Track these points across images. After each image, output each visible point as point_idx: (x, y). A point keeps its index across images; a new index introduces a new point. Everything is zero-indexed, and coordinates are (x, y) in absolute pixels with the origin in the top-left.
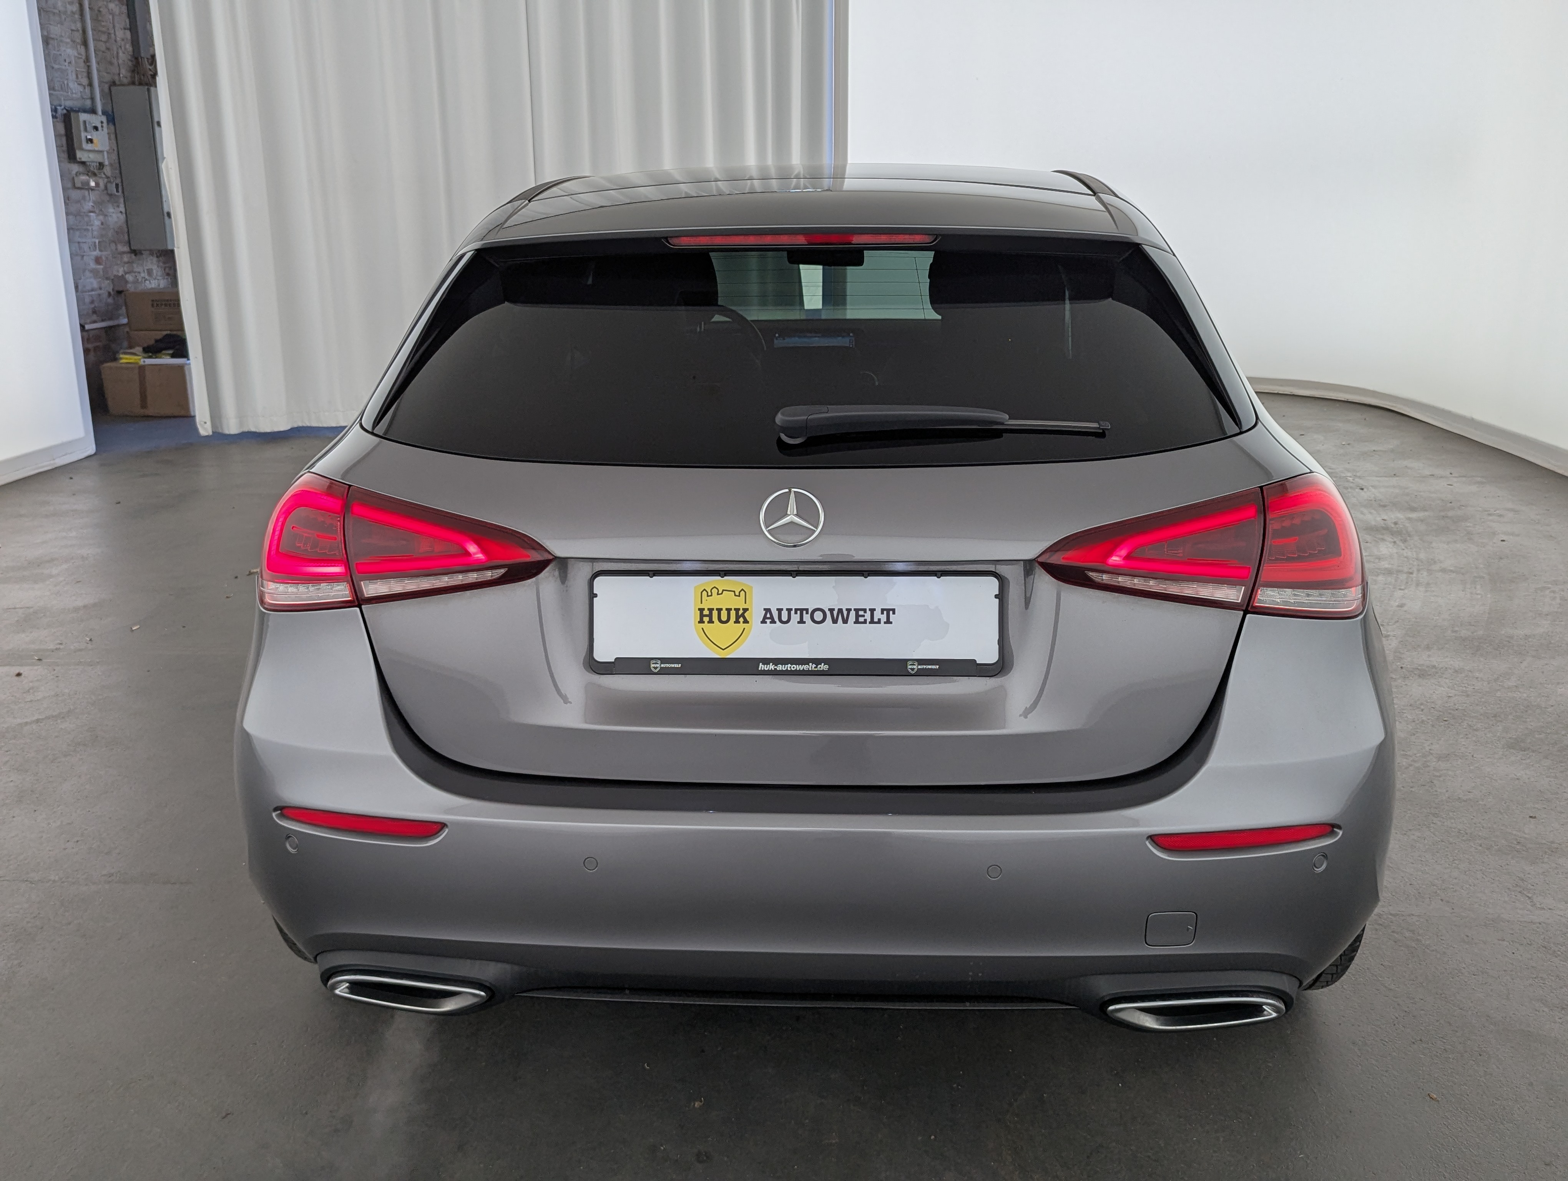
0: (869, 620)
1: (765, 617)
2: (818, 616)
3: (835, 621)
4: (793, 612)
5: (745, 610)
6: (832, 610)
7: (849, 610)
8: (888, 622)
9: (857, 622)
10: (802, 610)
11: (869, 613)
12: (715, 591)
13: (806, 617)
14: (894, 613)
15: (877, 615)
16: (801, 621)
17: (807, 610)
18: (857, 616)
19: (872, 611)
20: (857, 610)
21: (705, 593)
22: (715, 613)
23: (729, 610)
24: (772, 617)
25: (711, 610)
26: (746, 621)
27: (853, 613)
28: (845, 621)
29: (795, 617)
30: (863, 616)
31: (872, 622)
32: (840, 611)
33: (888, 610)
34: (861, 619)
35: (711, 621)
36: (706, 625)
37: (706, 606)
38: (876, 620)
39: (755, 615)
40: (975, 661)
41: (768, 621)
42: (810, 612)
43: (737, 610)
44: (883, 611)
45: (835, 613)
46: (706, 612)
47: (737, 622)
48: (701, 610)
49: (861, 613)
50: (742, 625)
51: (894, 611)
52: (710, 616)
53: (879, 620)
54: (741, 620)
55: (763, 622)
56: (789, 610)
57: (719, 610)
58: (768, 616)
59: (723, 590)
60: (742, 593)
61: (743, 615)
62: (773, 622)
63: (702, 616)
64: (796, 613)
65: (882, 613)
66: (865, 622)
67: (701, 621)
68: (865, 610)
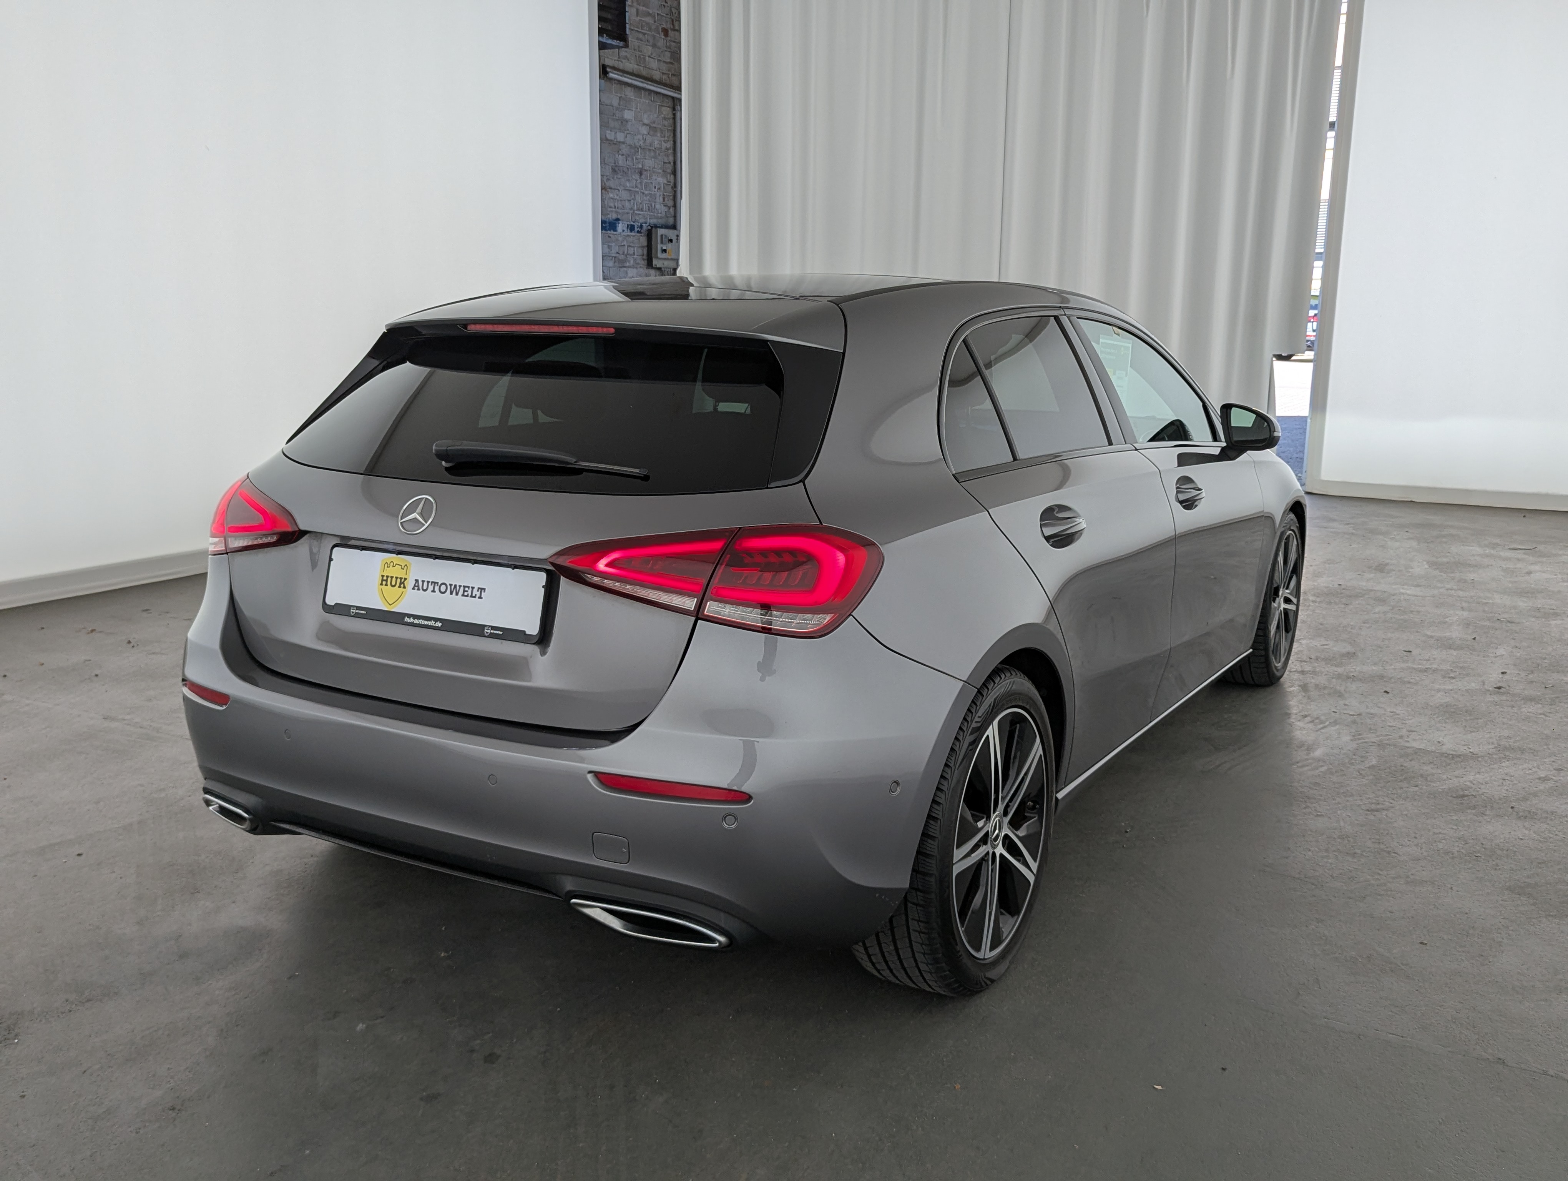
0: (470, 595)
1: (415, 586)
2: (443, 588)
3: (451, 593)
4: (430, 584)
5: (405, 579)
6: (451, 585)
7: (460, 586)
8: (480, 597)
9: (463, 595)
10: (435, 583)
11: (471, 589)
12: (392, 564)
13: (437, 588)
14: (484, 592)
15: (475, 592)
16: (433, 591)
17: (437, 583)
18: (464, 591)
19: (473, 588)
20: (465, 587)
21: (386, 565)
22: (389, 579)
23: (397, 578)
24: (418, 586)
25: (387, 577)
26: (404, 587)
27: (462, 588)
28: (457, 594)
29: (431, 588)
30: (467, 591)
31: (471, 596)
32: (455, 586)
33: (482, 589)
34: (466, 594)
35: (386, 585)
36: (383, 587)
37: (385, 574)
38: (474, 595)
39: (410, 583)
40: (524, 632)
41: (416, 588)
42: (439, 584)
43: (401, 578)
44: (479, 588)
45: (453, 587)
46: (385, 578)
47: (400, 587)
48: (383, 576)
49: (466, 589)
50: (402, 589)
51: (484, 589)
52: (386, 581)
53: (476, 595)
54: (402, 586)
55: (413, 589)
56: (428, 582)
57: (392, 577)
58: (417, 585)
59: (396, 564)
60: (406, 567)
61: (403, 583)
62: (418, 589)
63: (383, 580)
64: (431, 585)
65: (478, 591)
66: (467, 596)
67: (381, 584)
68: (468, 587)
